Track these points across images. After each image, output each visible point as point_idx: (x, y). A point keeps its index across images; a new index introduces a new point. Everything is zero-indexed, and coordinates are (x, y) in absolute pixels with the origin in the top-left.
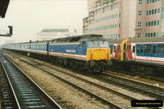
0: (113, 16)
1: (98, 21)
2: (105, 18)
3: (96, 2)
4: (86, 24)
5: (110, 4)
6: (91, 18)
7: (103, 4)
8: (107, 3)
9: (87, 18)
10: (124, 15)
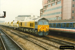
0: (58, 8)
1: (48, 10)
2: (53, 9)
3: (48, 1)
4: (42, 12)
5: (56, 1)
6: (45, 9)
7: (52, 2)
8: (54, 1)
9: (42, 9)
10: (64, 7)
